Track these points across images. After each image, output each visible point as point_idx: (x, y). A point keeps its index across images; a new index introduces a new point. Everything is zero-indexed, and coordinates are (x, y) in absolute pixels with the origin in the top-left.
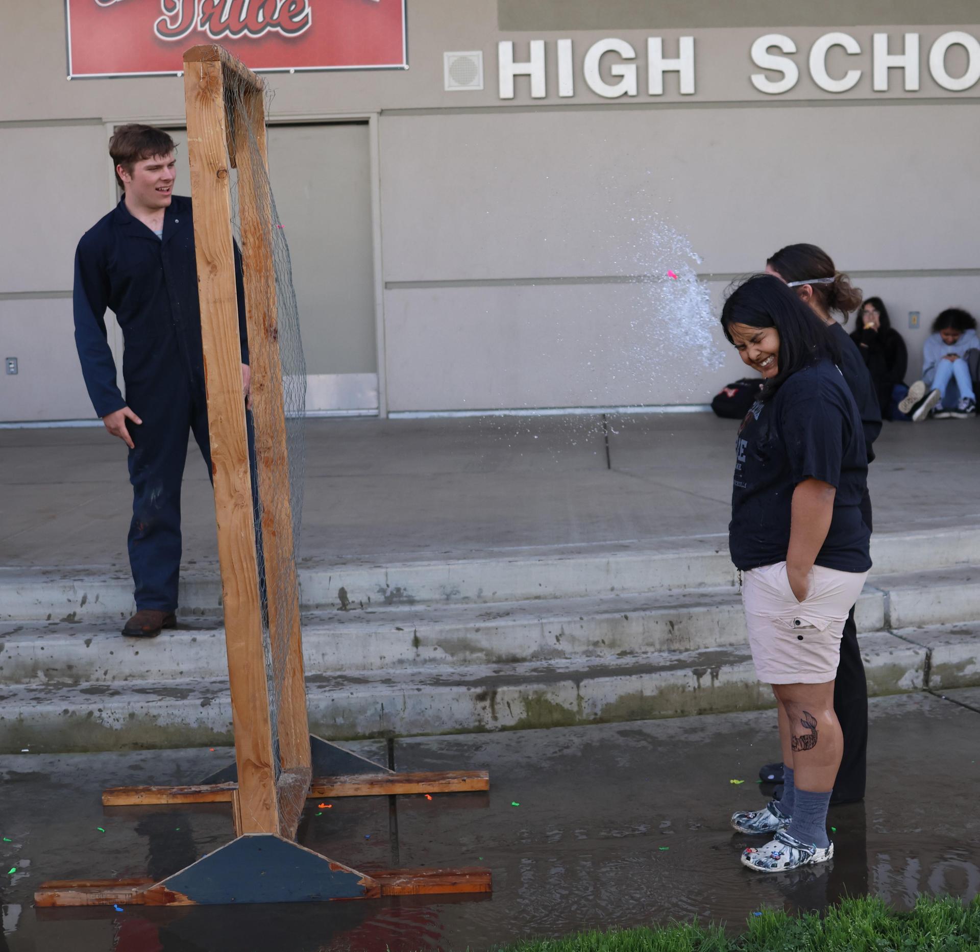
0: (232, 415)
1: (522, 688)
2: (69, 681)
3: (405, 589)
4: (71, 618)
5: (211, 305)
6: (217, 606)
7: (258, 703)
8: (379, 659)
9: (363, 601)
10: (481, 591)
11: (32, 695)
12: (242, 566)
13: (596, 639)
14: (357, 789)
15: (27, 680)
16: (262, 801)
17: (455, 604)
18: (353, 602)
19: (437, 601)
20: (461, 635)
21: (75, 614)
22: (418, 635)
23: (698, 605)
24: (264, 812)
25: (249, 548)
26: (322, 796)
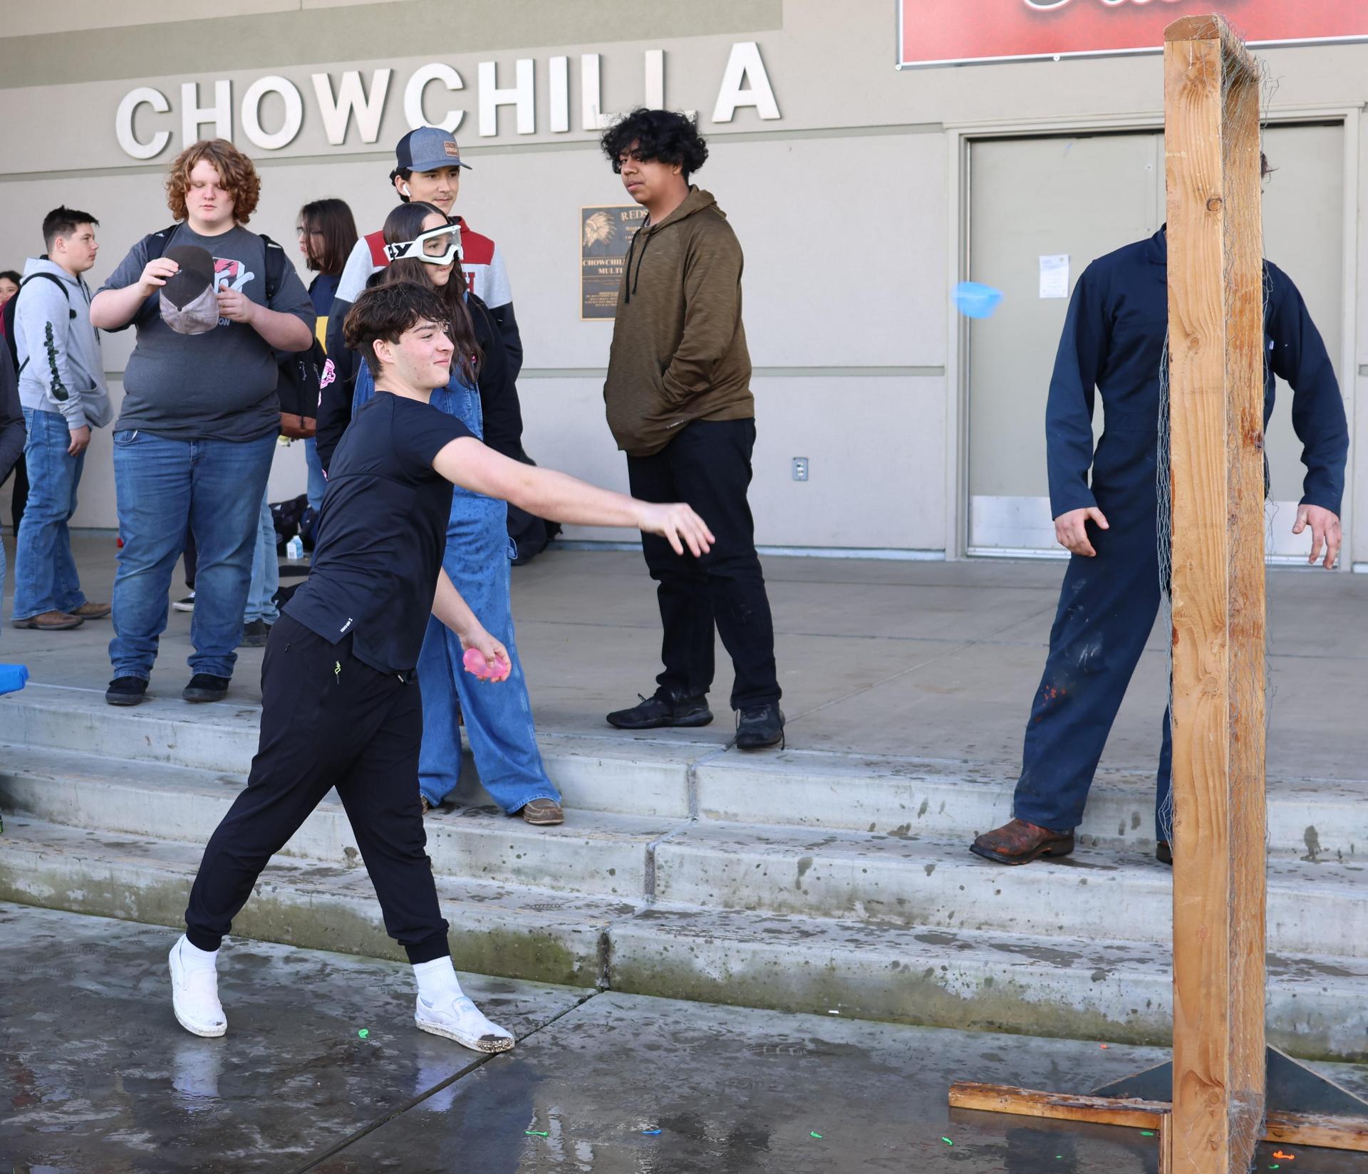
0: (1208, 560)
2: (899, 921)
4: (902, 832)
5: (1187, 397)
6: (1117, 836)
7: (1213, 990)
9: (1343, 850)
11: (848, 934)
12: (1207, 783)
15: (840, 913)
16: (1207, 1136)
18: (1327, 850)
21: (908, 827)
24: (1208, 1153)
25: (1219, 759)
26: (1280, 1140)
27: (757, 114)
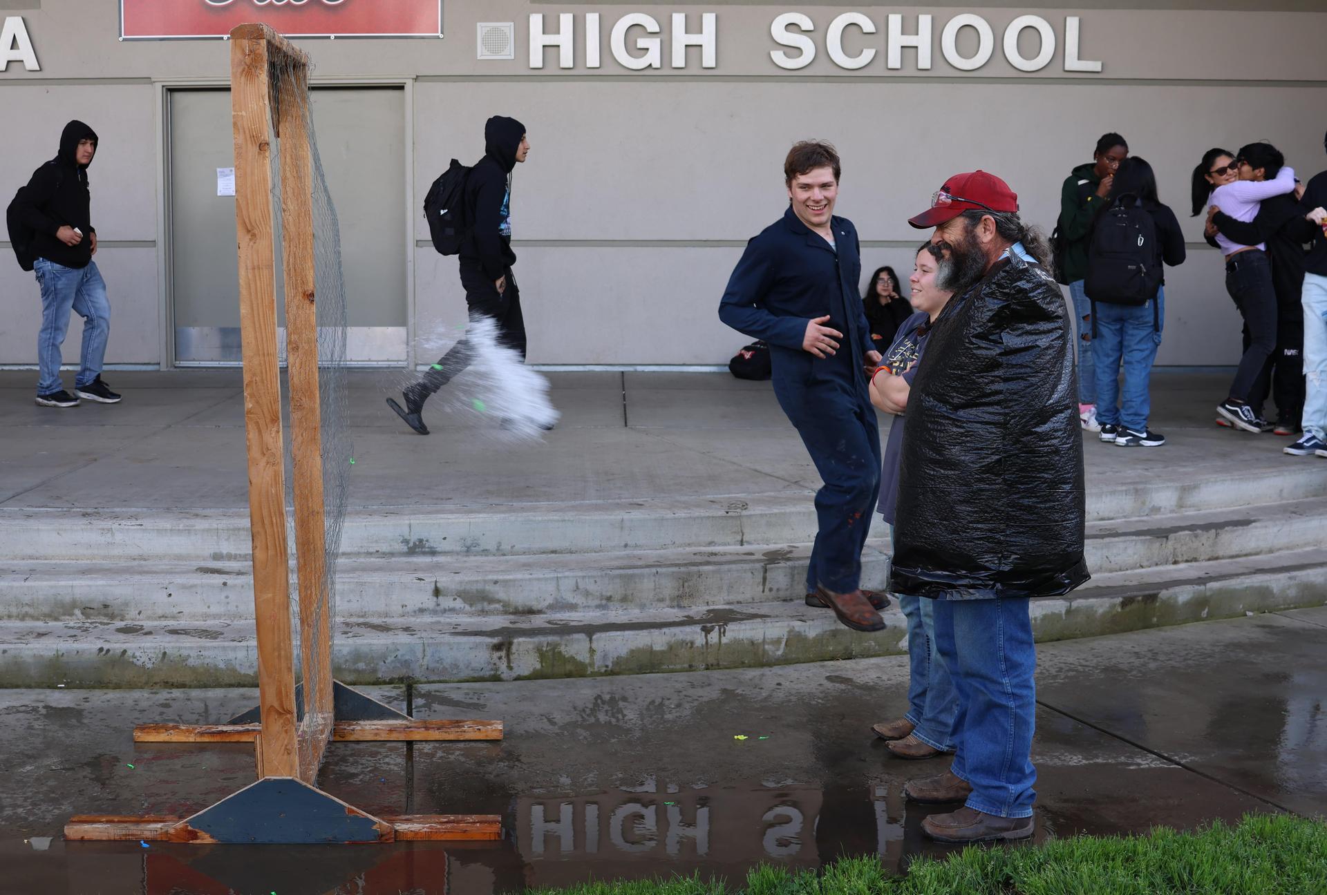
0: (266, 376)
1: (536, 640)
2: (105, 620)
3: (427, 541)
5: (250, 271)
8: (400, 608)
9: (387, 551)
10: (500, 544)
11: (69, 632)
12: (272, 521)
13: (609, 594)
14: (376, 734)
15: (65, 618)
16: (284, 746)
17: (475, 555)
19: (458, 553)
20: (480, 586)
22: (438, 585)
23: (708, 563)
24: (285, 757)
25: (278, 504)
26: (343, 739)
27: (24, 66)
